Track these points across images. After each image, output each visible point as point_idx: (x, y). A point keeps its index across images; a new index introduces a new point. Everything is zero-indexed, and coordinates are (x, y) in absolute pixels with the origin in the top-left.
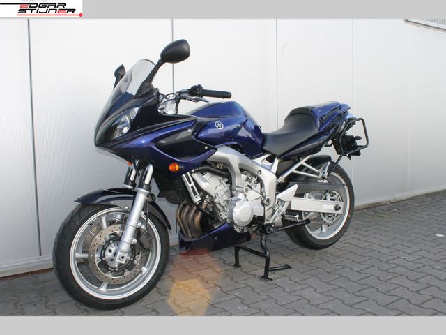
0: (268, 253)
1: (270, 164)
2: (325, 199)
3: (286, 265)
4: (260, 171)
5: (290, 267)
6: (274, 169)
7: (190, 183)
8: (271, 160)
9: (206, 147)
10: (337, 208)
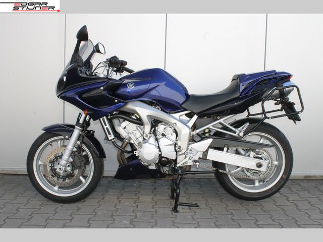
0: (178, 191)
1: (188, 119)
2: (249, 156)
3: (196, 204)
4: (176, 123)
5: (198, 206)
6: (191, 123)
7: (106, 125)
8: (190, 116)
9: (116, 101)
10: (259, 166)
